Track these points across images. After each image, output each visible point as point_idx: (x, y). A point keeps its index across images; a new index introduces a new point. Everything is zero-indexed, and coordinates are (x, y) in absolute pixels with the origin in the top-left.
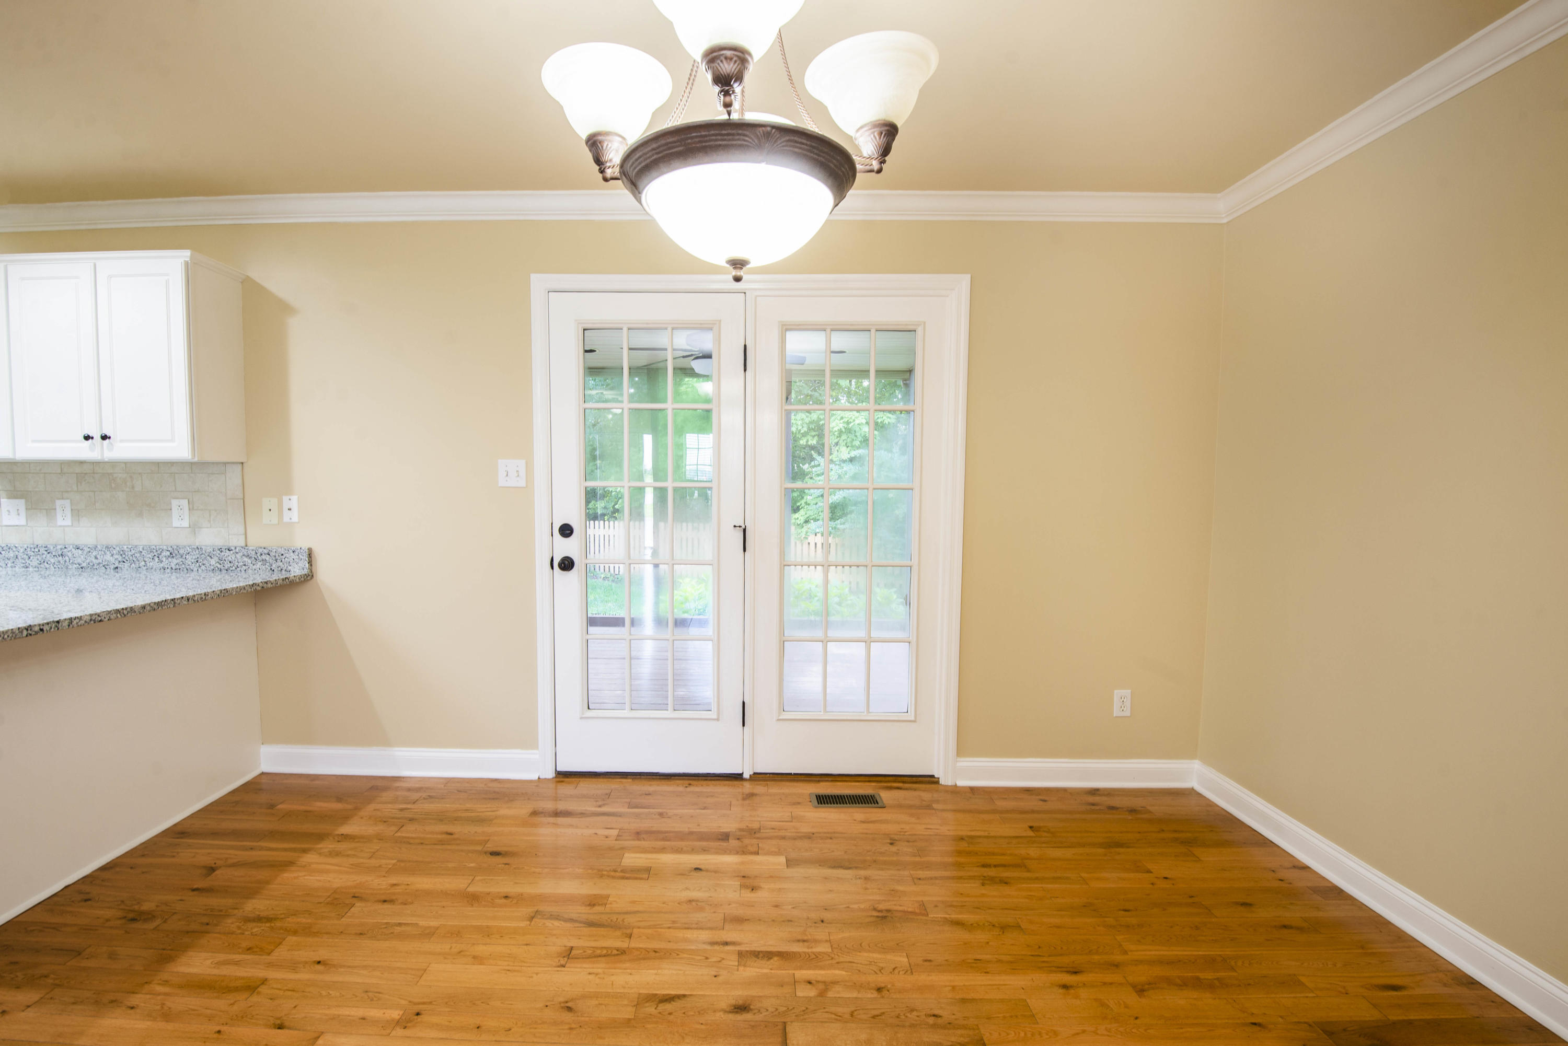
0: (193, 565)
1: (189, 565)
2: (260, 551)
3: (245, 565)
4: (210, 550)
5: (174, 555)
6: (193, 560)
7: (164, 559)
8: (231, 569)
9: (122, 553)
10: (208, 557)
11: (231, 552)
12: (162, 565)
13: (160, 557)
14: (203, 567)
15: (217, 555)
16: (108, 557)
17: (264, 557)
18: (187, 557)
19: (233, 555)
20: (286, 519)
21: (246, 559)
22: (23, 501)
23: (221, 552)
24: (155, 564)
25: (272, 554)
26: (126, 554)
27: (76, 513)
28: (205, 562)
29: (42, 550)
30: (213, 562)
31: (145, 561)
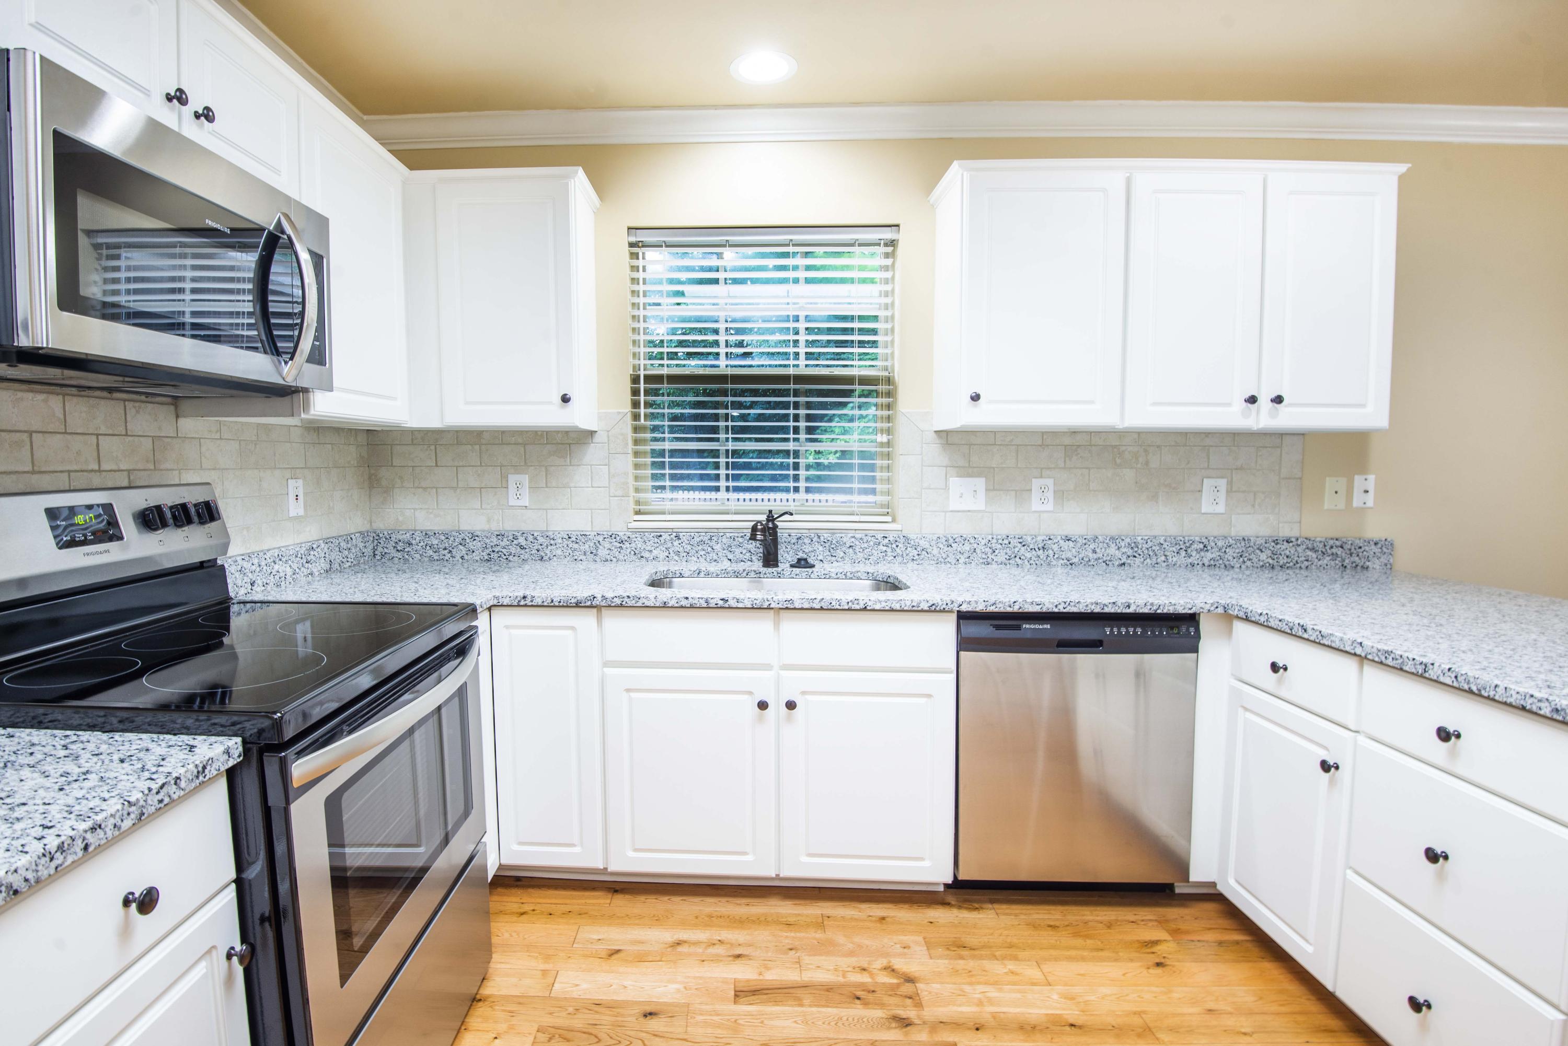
0: (1235, 560)
1: (1228, 560)
2: (1331, 542)
3: (1307, 560)
4: (1260, 541)
5: (1209, 548)
6: (1235, 555)
7: (1194, 553)
8: (1288, 565)
9: (1134, 546)
10: (1258, 551)
11: (1291, 544)
12: (1190, 560)
13: (1189, 550)
14: (1249, 563)
15: (1271, 548)
16: (1112, 550)
17: (1334, 550)
18: (1227, 550)
19: (1293, 548)
20: (1356, 503)
21: (1309, 553)
22: (983, 480)
23: (1277, 544)
24: (1181, 559)
25: (1347, 547)
26: (1140, 547)
27: (1060, 495)
28: (1252, 556)
29: (1015, 542)
30: (1263, 556)
31: (1166, 556)
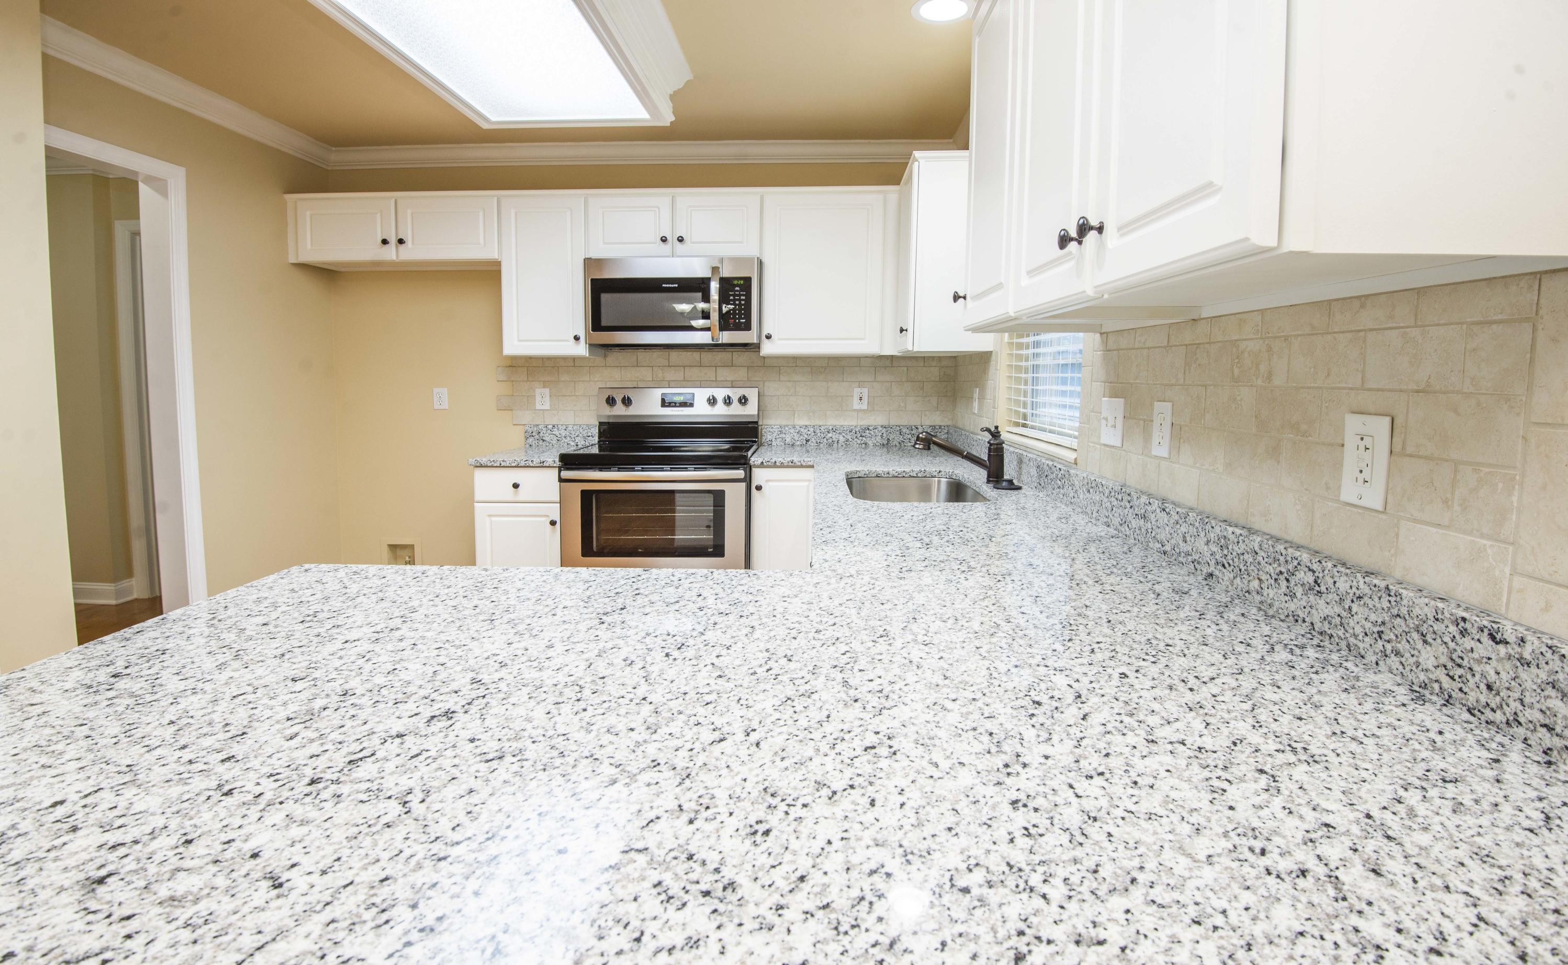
0: (1367, 639)
1: (1355, 636)
3: (1550, 729)
4: (1427, 611)
5: (1323, 589)
6: (1368, 625)
7: (1299, 591)
8: (1489, 715)
9: (1225, 543)
10: (1415, 635)
11: (1502, 649)
12: (1292, 606)
13: (1293, 580)
14: (1394, 661)
15: (1447, 639)
16: (1200, 543)
18: (1354, 609)
19: (1508, 665)
22: (1122, 400)
23: (1464, 633)
26: (1230, 547)
27: (1177, 436)
29: (1126, 500)
30: (1428, 657)
31: (1260, 580)
